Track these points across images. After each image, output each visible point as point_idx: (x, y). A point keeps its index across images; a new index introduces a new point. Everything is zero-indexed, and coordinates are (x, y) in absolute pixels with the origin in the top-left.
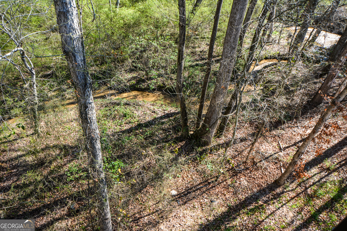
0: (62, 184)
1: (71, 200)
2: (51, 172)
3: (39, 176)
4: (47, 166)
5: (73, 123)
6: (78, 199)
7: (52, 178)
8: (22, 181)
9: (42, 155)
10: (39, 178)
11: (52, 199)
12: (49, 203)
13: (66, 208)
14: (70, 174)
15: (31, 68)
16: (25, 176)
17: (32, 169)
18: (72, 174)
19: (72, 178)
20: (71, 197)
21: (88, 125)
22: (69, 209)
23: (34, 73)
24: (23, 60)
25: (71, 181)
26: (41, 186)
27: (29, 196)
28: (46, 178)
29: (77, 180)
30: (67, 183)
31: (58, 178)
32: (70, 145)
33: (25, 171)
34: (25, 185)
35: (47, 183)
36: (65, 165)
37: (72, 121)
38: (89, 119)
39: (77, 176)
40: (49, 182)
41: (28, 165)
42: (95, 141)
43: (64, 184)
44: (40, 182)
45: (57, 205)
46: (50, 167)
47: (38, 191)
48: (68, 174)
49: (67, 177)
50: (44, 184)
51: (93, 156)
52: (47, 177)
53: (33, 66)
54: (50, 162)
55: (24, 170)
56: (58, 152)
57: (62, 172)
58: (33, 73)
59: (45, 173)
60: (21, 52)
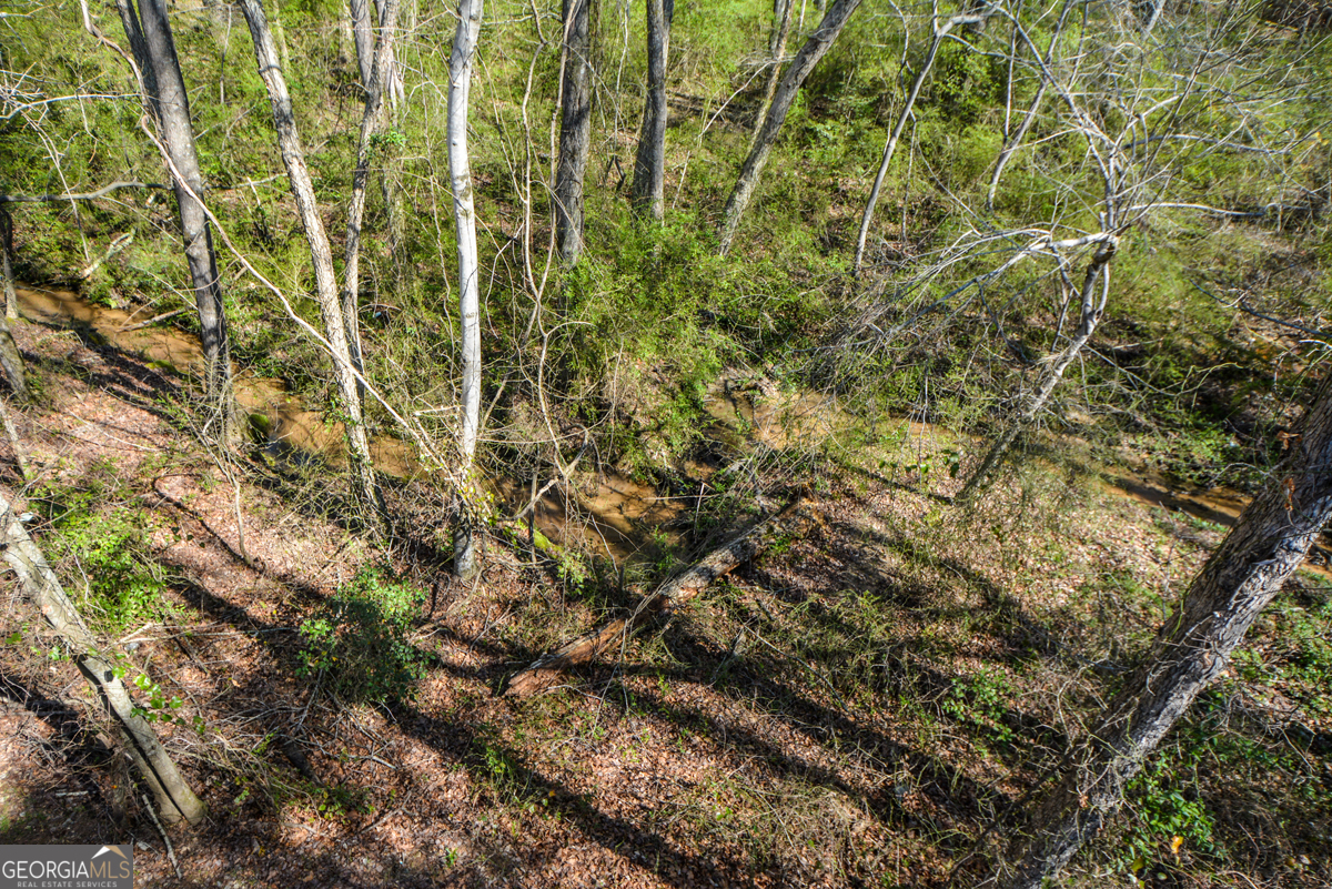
0: (919, 700)
1: (912, 772)
2: (917, 644)
3: (882, 628)
4: (918, 617)
5: (1081, 548)
6: (930, 786)
7: (910, 661)
8: (837, 605)
9: (927, 576)
10: (877, 633)
11: (866, 717)
12: (851, 719)
13: (881, 778)
14: (962, 695)
15: (1093, 311)
16: (853, 598)
17: (876, 594)
18: (969, 697)
19: (959, 709)
20: (919, 760)
21: (1217, 614)
22: (888, 788)
23: (1091, 330)
24: (1089, 277)
25: (952, 716)
26: (868, 655)
27: (823, 656)
28: (898, 647)
29: (969, 727)
30: (934, 710)
31: (924, 677)
32: (1024, 608)
33: (860, 586)
34: (834, 622)
35: (885, 664)
36: (966, 655)
37: (1083, 542)
38: (1237, 598)
39: (978, 718)
40: (895, 665)
41: (875, 573)
42: (1186, 681)
43: (926, 706)
44: (874, 644)
45: (867, 746)
46: (923, 628)
47: (853, 663)
48: (958, 690)
49: (948, 695)
50: (878, 659)
51: (1133, 717)
52: (901, 647)
53: (1102, 307)
54: (935, 615)
55: (857, 580)
56: (975, 600)
57: (941, 669)
58: (1087, 328)
59: (903, 631)
60: (1104, 251)
